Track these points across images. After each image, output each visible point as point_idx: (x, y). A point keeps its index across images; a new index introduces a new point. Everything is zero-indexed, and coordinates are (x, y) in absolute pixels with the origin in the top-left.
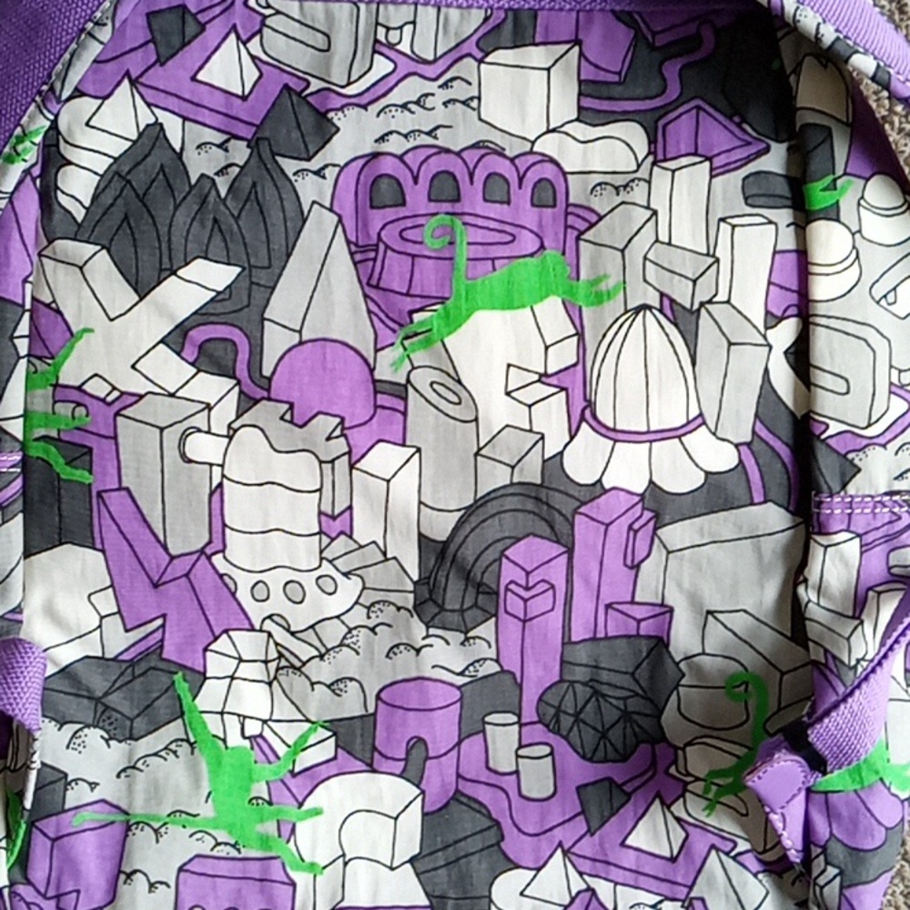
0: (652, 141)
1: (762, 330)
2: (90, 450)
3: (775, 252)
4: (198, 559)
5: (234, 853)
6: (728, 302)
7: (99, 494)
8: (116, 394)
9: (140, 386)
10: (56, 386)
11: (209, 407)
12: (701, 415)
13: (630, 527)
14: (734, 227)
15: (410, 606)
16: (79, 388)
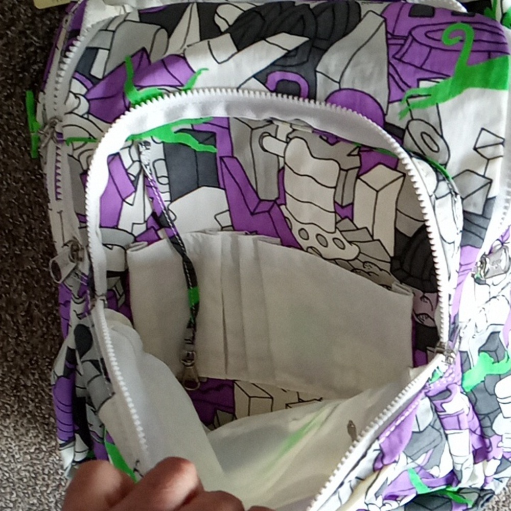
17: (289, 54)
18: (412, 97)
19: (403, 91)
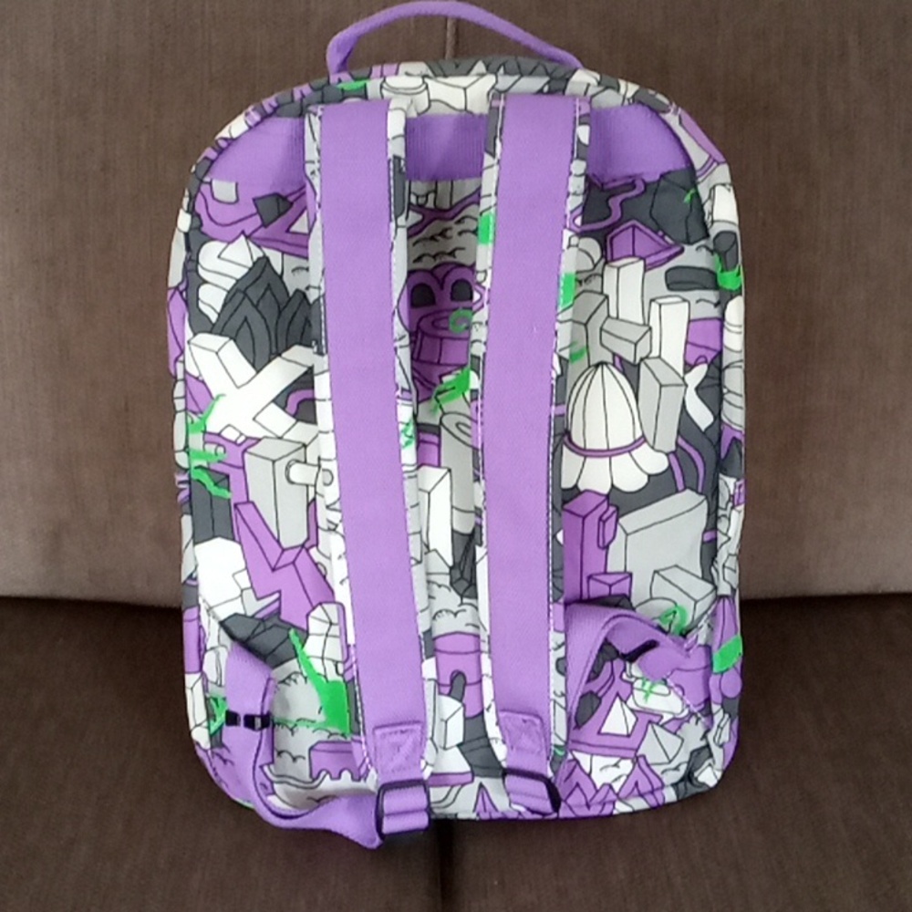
0: (603, 249)
1: (681, 374)
2: (227, 477)
3: (690, 321)
4: (300, 552)
5: (342, 739)
6: (659, 357)
7: (236, 506)
8: (242, 439)
9: (259, 433)
10: (205, 432)
11: (305, 446)
12: (643, 436)
13: (600, 519)
14: (660, 305)
15: (448, 583)
16: (219, 435)
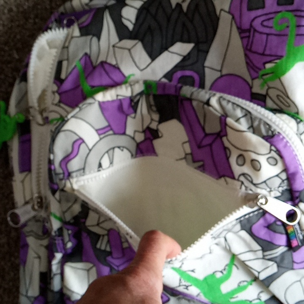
17: (185, 59)
18: (263, 75)
19: (257, 72)
